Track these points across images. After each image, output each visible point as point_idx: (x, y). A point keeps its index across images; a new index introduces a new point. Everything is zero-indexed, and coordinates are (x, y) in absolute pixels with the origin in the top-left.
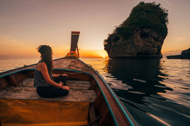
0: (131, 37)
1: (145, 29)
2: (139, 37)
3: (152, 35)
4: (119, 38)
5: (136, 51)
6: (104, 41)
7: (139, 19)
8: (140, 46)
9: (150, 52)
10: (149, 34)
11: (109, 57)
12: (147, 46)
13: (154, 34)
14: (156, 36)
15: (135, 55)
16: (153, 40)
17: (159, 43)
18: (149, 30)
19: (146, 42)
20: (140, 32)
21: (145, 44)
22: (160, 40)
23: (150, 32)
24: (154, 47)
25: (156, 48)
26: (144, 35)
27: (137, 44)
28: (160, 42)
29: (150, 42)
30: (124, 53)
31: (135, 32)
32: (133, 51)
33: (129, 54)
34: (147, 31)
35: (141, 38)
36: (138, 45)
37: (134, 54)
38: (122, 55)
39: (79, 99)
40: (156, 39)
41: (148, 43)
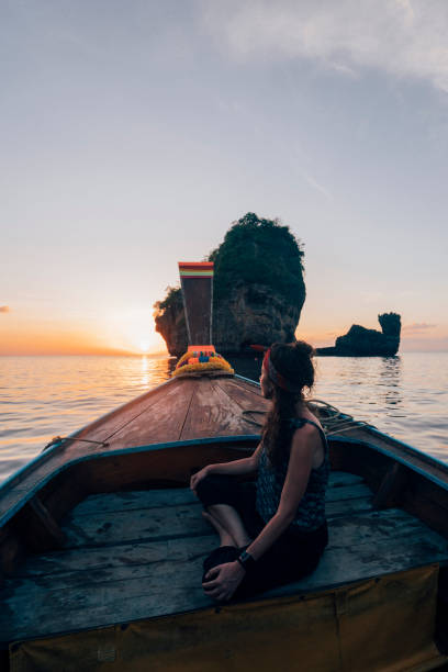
0: (226, 302)
1: (256, 285)
2: (243, 301)
3: (271, 299)
5: (238, 337)
6: (155, 306)
7: (243, 259)
8: (247, 324)
10: (265, 297)
11: (170, 352)
12: (263, 326)
13: (275, 298)
14: (280, 302)
15: (237, 348)
16: (274, 311)
17: (289, 320)
18: (265, 287)
20: (245, 290)
21: (256, 320)
22: (289, 310)
23: (269, 292)
24: (278, 328)
25: (282, 332)
26: (254, 300)
27: (240, 319)
28: (291, 315)
29: (267, 316)
31: (235, 289)
32: (231, 337)
34: (262, 290)
35: (246, 304)
36: (242, 323)
37: (233, 344)
40: (281, 310)
41: (264, 318)
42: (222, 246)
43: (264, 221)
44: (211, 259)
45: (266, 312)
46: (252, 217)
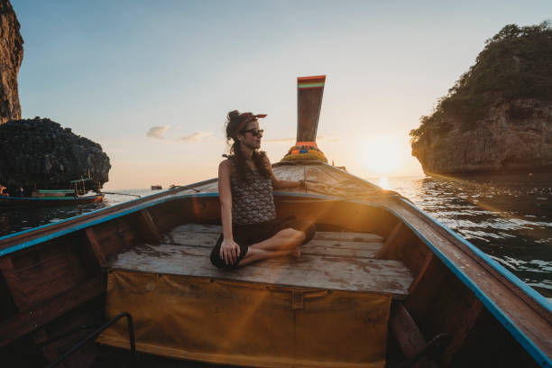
0: (483, 122)
1: (519, 101)
2: (503, 119)
3: (541, 112)
4: (452, 126)
5: (498, 154)
7: (502, 76)
8: (509, 141)
9: (538, 156)
10: (531, 111)
12: (529, 141)
15: (498, 165)
16: (544, 124)
18: (530, 101)
19: (527, 130)
20: (505, 107)
21: (521, 137)
23: (536, 105)
26: (517, 115)
27: (499, 137)
29: (536, 130)
30: (466, 163)
31: (493, 109)
32: (491, 154)
33: (479, 163)
34: (527, 104)
36: (503, 141)
37: (492, 162)
38: (462, 167)
39: (351, 283)
41: (531, 133)
42: (473, 68)
43: (527, 30)
44: (462, 82)
45: (534, 127)
46: (511, 30)
